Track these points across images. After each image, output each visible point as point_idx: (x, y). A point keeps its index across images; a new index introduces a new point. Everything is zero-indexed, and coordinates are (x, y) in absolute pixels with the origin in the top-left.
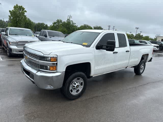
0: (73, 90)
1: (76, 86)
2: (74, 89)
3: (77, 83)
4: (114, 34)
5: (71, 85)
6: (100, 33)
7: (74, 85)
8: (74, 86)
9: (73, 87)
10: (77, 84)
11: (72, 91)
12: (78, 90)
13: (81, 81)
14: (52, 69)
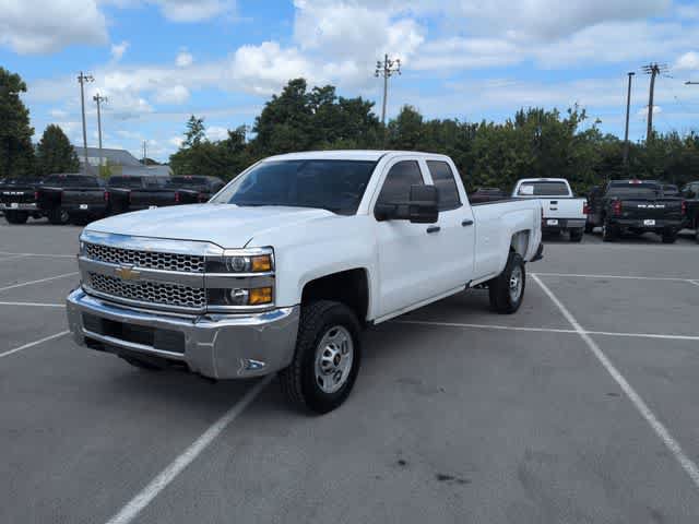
0: (323, 377)
1: (331, 359)
2: (328, 371)
3: (332, 347)
4: (417, 162)
5: (316, 362)
6: (375, 164)
7: (324, 358)
8: (325, 363)
9: (324, 368)
10: (334, 353)
11: (321, 382)
12: (340, 372)
13: (343, 336)
14: (255, 299)
